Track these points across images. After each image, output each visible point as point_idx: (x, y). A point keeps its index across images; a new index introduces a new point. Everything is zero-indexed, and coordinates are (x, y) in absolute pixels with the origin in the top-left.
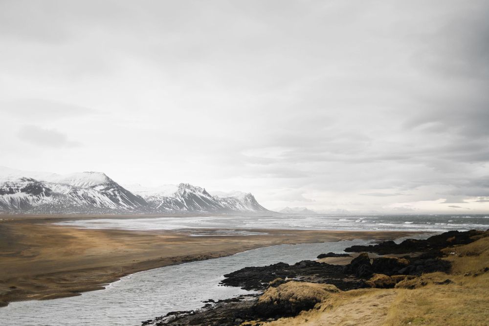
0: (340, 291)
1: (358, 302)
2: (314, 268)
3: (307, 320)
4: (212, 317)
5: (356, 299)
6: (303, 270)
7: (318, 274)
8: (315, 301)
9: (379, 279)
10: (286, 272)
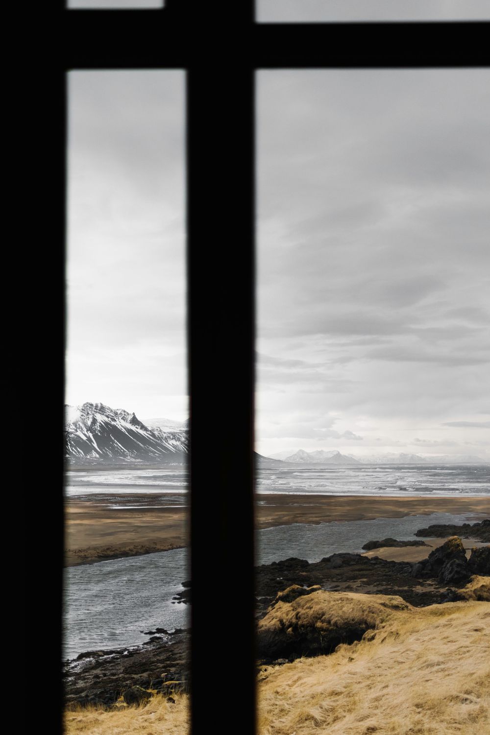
0: (410, 607)
1: (445, 626)
2: (357, 567)
3: (352, 659)
4: (168, 659)
5: (443, 620)
6: (337, 571)
7: (365, 580)
8: (364, 626)
9: (483, 586)
10: (303, 576)
